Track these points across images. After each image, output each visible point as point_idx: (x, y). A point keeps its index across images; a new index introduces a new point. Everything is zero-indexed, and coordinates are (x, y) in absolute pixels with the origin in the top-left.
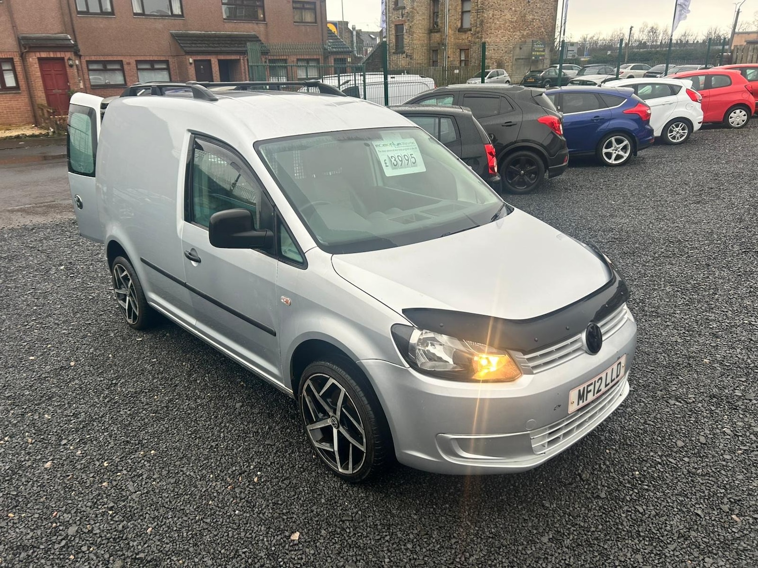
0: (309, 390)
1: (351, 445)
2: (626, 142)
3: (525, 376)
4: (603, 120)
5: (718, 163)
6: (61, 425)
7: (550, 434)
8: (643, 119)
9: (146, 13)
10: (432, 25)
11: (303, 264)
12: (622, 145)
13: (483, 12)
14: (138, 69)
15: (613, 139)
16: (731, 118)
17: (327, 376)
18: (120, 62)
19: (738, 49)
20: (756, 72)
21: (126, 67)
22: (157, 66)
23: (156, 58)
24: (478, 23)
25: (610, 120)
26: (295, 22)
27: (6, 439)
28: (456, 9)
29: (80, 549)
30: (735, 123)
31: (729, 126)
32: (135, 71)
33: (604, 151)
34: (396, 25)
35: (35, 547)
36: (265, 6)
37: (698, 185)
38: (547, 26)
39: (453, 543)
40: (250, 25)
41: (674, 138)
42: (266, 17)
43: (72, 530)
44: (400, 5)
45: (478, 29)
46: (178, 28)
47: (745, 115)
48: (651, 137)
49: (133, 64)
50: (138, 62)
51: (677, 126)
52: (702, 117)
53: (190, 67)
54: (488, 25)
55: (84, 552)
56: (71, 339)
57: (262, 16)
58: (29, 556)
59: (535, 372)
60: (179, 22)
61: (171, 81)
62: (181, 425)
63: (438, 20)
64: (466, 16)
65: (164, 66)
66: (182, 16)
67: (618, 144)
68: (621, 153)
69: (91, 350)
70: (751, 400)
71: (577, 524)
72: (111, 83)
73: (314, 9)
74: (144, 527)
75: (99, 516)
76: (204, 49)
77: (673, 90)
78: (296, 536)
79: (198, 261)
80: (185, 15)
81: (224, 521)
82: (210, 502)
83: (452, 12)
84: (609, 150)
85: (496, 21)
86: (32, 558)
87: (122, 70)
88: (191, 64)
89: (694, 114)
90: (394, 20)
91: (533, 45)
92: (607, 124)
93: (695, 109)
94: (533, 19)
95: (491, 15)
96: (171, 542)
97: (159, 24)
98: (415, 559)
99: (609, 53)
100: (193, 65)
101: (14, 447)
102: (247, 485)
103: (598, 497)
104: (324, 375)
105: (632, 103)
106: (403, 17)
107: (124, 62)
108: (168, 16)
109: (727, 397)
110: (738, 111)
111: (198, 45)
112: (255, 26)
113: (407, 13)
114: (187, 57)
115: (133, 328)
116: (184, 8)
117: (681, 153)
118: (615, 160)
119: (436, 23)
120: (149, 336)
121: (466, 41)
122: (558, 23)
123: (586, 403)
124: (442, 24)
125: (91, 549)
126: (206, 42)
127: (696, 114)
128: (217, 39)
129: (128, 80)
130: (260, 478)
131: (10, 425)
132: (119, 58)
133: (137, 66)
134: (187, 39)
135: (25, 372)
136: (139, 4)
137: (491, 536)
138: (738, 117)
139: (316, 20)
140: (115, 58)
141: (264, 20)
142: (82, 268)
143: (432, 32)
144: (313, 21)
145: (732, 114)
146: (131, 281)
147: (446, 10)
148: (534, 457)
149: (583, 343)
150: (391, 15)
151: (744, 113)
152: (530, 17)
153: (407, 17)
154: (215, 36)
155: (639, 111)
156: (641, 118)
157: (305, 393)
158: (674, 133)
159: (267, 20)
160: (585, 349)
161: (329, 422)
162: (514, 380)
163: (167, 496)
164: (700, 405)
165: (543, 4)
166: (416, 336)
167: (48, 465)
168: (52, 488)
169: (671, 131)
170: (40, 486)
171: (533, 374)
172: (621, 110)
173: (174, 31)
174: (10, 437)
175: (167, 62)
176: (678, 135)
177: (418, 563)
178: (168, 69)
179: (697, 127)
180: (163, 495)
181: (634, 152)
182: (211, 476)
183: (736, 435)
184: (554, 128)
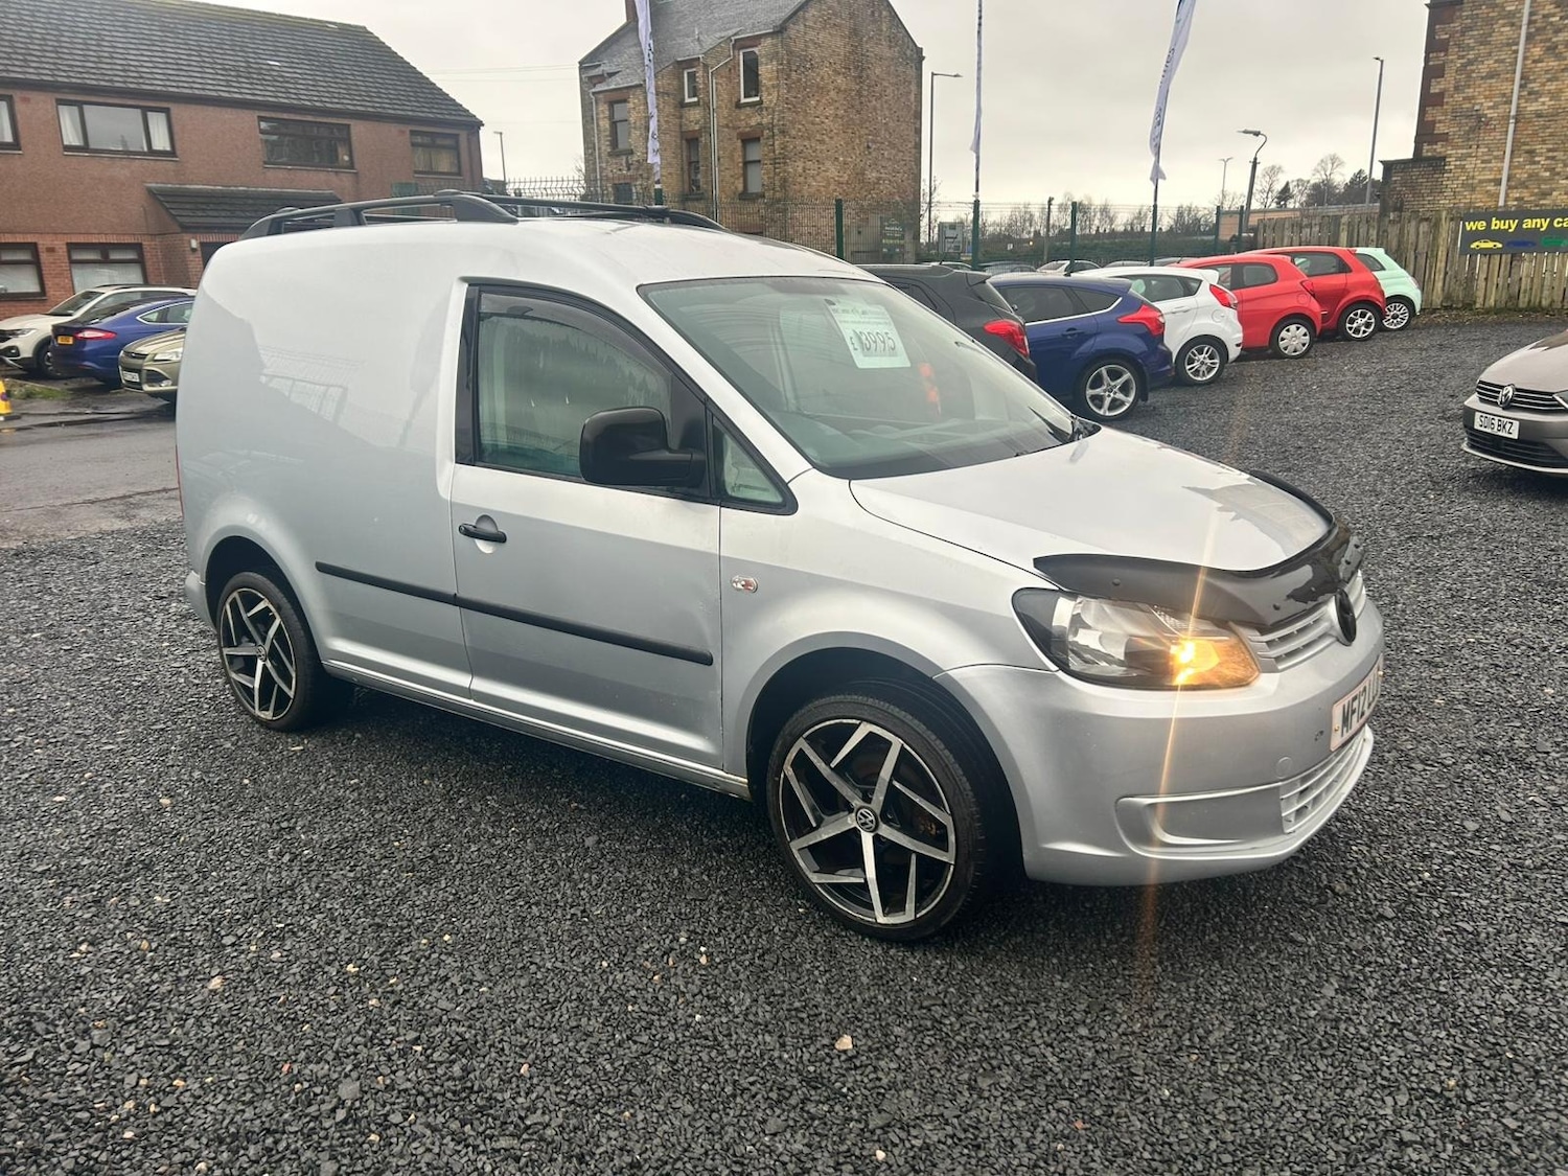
0: (802, 762)
1: (914, 857)
2: (1127, 376)
3: (1264, 676)
4: (1083, 337)
5: (1288, 411)
6: (204, 910)
7: (1302, 792)
8: (1154, 332)
9: (92, 146)
10: (686, 186)
11: (787, 505)
12: (1120, 381)
13: (785, 163)
14: (73, 262)
15: (1103, 370)
16: (1283, 339)
17: (854, 721)
18: (33, 248)
19: (1265, 226)
20: (1308, 264)
21: (44, 257)
22: (114, 256)
23: (113, 239)
24: (777, 183)
25: (1095, 335)
26: (416, 172)
27: (83, 947)
28: (731, 158)
29: (386, 1120)
30: (1291, 349)
31: (1279, 355)
32: (65, 265)
33: (1090, 392)
34: (616, 187)
35: (276, 1132)
36: (354, 138)
37: (1274, 444)
38: (905, 192)
39: (1162, 1018)
40: (322, 176)
41: (1197, 372)
42: (356, 160)
43: (348, 1090)
44: (621, 146)
45: (778, 195)
46: (163, 177)
47: (1305, 335)
48: (1168, 367)
49: (62, 251)
50: (72, 247)
51: (1201, 352)
52: (1241, 335)
53: (191, 257)
54: (797, 187)
55: (396, 1125)
56: (133, 758)
57: (346, 158)
58: (268, 1150)
59: (1280, 667)
60: (167, 165)
61: (146, 283)
62: (484, 886)
63: (699, 176)
64: (753, 171)
65: (131, 256)
66: (173, 153)
67: (1112, 380)
68: (1120, 396)
69: (196, 774)
70: (1548, 753)
71: (1370, 963)
72: (10, 291)
73: (456, 148)
74: (510, 1065)
75: (394, 1058)
76: (223, 220)
77: (1188, 288)
78: (845, 1043)
79: (499, 539)
80: (178, 152)
81: (679, 1035)
82: (630, 1008)
83: (726, 163)
84: (1098, 391)
85: (810, 180)
86: (278, 1152)
87: (36, 263)
88: (194, 250)
89: (1228, 329)
90: (610, 175)
91: (883, 227)
92: (1090, 342)
93: (1228, 321)
94: (879, 179)
95: (800, 170)
96: (584, 1083)
97: (121, 171)
98: (1107, 1051)
99: (1010, 247)
100: (199, 254)
101: (113, 961)
102: (690, 971)
103: (1382, 917)
104: (845, 721)
105: (1132, 304)
106: (629, 169)
107: (40, 247)
108: (144, 154)
109: (1508, 752)
110: (1293, 328)
111: (210, 213)
112: (333, 177)
113: (638, 161)
114: (186, 237)
115: (274, 729)
116: (176, 137)
117: (1218, 396)
118: (1110, 409)
119: (695, 182)
120: (318, 741)
121: (756, 217)
122: (925, 186)
123: (1351, 732)
124: (706, 183)
125: (412, 1117)
126: (227, 207)
127: (1229, 329)
128: (251, 201)
129: (48, 283)
130: (709, 955)
131: (76, 923)
132: (30, 239)
133: (70, 257)
134: (184, 199)
135: (56, 825)
136: (76, 130)
137: (1227, 997)
138: (1294, 338)
139: (460, 168)
140: (19, 239)
141: (351, 165)
142: (85, 633)
143: (687, 199)
144: (455, 170)
145: (1284, 334)
146: (278, 621)
147: (714, 158)
148: (1281, 838)
149: (1332, 621)
150: (604, 165)
151: (1303, 330)
152: (872, 175)
153: (638, 169)
154: (246, 196)
155: (1145, 319)
156: (1149, 332)
157: (788, 770)
158: (1196, 364)
159: (356, 166)
160: (1334, 634)
161: (851, 822)
162: (1248, 684)
163: (526, 1007)
164: (1468, 767)
165: (894, 152)
166: (1064, 611)
167: (216, 983)
168: (249, 1024)
169: (1191, 361)
170: (217, 1023)
171: (1277, 671)
172: (1114, 317)
173: (154, 185)
174: (91, 944)
175: (138, 247)
176: (1204, 368)
177: (1116, 1056)
178: (140, 262)
179: (1234, 352)
180: (518, 1007)
181: (1142, 395)
182: (605, 964)
183: (1554, 805)
184: (1015, 343)
